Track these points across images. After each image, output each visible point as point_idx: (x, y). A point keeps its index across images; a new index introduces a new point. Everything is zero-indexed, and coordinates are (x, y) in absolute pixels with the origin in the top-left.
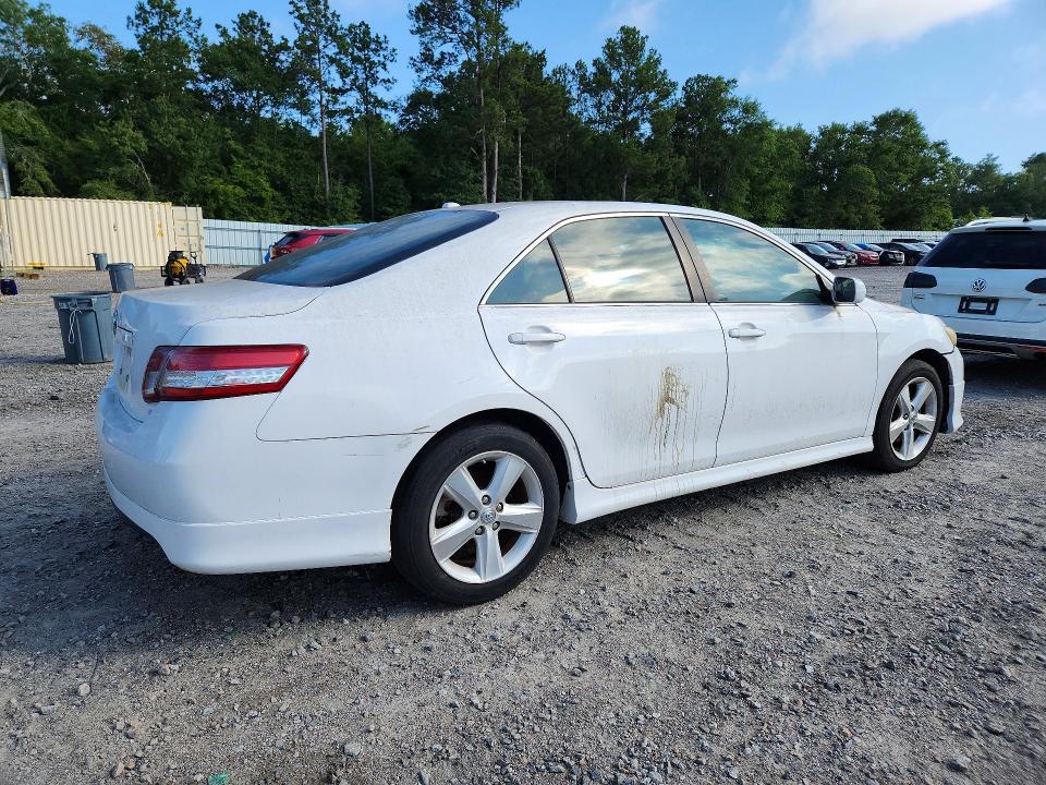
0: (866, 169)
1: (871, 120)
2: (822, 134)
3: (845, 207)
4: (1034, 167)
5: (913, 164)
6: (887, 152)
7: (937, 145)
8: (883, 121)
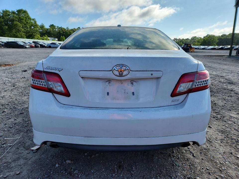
0: (19, 23)
1: (16, 11)
2: (3, 12)
3: (16, 32)
4: (52, 27)
5: (29, 23)
6: (23, 19)
7: (33, 19)
8: (19, 11)
